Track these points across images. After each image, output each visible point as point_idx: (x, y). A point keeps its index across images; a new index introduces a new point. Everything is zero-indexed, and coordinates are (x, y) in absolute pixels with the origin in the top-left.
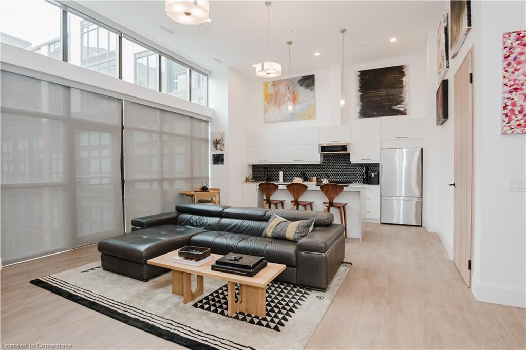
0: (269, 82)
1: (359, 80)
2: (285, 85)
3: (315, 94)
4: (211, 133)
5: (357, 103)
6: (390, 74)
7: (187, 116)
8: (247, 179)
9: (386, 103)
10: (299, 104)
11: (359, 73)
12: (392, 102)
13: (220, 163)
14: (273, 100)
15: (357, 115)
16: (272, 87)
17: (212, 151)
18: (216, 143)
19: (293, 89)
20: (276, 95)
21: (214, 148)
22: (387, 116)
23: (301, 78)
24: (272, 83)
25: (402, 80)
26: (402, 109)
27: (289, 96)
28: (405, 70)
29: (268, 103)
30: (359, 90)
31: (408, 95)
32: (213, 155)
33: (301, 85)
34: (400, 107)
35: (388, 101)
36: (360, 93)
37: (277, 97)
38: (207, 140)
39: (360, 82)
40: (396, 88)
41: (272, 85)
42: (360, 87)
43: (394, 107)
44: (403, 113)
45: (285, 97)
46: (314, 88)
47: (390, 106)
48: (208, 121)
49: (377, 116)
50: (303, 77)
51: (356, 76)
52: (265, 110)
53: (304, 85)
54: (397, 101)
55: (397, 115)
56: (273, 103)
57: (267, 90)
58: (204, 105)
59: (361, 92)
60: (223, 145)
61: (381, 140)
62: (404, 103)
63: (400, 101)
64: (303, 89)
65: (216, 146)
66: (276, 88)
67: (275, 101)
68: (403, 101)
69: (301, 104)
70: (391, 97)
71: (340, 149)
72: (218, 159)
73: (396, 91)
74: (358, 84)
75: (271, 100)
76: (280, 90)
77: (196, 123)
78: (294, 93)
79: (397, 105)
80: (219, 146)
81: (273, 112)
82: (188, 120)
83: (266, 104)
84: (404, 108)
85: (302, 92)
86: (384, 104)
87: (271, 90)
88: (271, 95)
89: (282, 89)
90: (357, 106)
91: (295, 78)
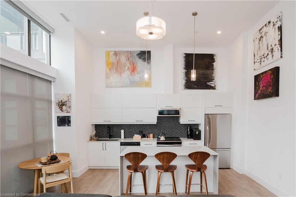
0: (111, 51)
1: (185, 60)
2: (126, 56)
3: (151, 66)
4: (55, 94)
5: (183, 78)
6: (205, 59)
7: (26, 73)
8: (91, 138)
9: (203, 80)
10: (137, 74)
11: (185, 55)
12: (207, 79)
13: (66, 125)
14: (114, 68)
15: (183, 87)
16: (114, 56)
17: (56, 112)
18: (61, 105)
19: (132, 61)
20: (117, 64)
21: (59, 110)
22: (203, 89)
23: (140, 52)
24: (113, 52)
25: (213, 65)
26: (213, 85)
27: (129, 65)
28: (215, 57)
29: (110, 70)
30: (185, 68)
31: (216, 75)
32: (58, 117)
33: (139, 58)
34: (212, 84)
35: (204, 78)
36: (185, 71)
37: (119, 65)
38: (50, 102)
39: (185, 62)
40: (209, 69)
41: (114, 54)
42: (185, 66)
43: (208, 83)
44: (213, 88)
45: (126, 67)
46: (150, 62)
47: (206, 83)
48: (51, 81)
49: (197, 89)
50: (141, 51)
51: (183, 57)
52: (107, 76)
53: (142, 59)
54: (209, 79)
55: (210, 89)
56: (115, 70)
57: (109, 58)
58: (46, 63)
59: (186, 69)
60: (70, 107)
61: (205, 108)
62: (214, 81)
63: (212, 80)
64: (141, 61)
65: (62, 108)
66: (118, 58)
67: (116, 69)
68: (214, 79)
69: (140, 74)
70: (206, 76)
71: (174, 113)
72: (64, 121)
73: (209, 72)
74: (184, 63)
75: (113, 68)
76: (121, 59)
77: (38, 83)
78: (133, 64)
79: (209, 82)
80: (64, 108)
81: (115, 78)
82: (27, 79)
83: (108, 70)
84: (214, 84)
85: (140, 64)
86: (202, 80)
87: (113, 59)
88: (113, 63)
89: (123, 59)
90: (183, 80)
91: (134, 52)
